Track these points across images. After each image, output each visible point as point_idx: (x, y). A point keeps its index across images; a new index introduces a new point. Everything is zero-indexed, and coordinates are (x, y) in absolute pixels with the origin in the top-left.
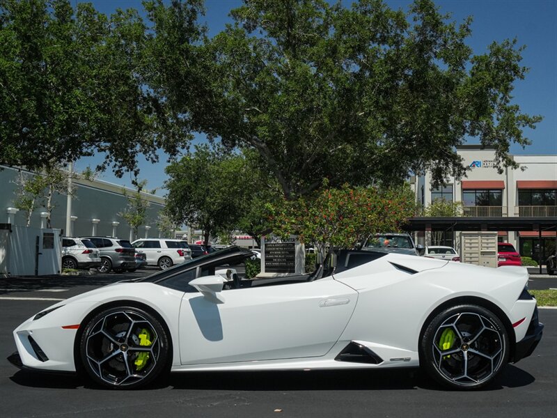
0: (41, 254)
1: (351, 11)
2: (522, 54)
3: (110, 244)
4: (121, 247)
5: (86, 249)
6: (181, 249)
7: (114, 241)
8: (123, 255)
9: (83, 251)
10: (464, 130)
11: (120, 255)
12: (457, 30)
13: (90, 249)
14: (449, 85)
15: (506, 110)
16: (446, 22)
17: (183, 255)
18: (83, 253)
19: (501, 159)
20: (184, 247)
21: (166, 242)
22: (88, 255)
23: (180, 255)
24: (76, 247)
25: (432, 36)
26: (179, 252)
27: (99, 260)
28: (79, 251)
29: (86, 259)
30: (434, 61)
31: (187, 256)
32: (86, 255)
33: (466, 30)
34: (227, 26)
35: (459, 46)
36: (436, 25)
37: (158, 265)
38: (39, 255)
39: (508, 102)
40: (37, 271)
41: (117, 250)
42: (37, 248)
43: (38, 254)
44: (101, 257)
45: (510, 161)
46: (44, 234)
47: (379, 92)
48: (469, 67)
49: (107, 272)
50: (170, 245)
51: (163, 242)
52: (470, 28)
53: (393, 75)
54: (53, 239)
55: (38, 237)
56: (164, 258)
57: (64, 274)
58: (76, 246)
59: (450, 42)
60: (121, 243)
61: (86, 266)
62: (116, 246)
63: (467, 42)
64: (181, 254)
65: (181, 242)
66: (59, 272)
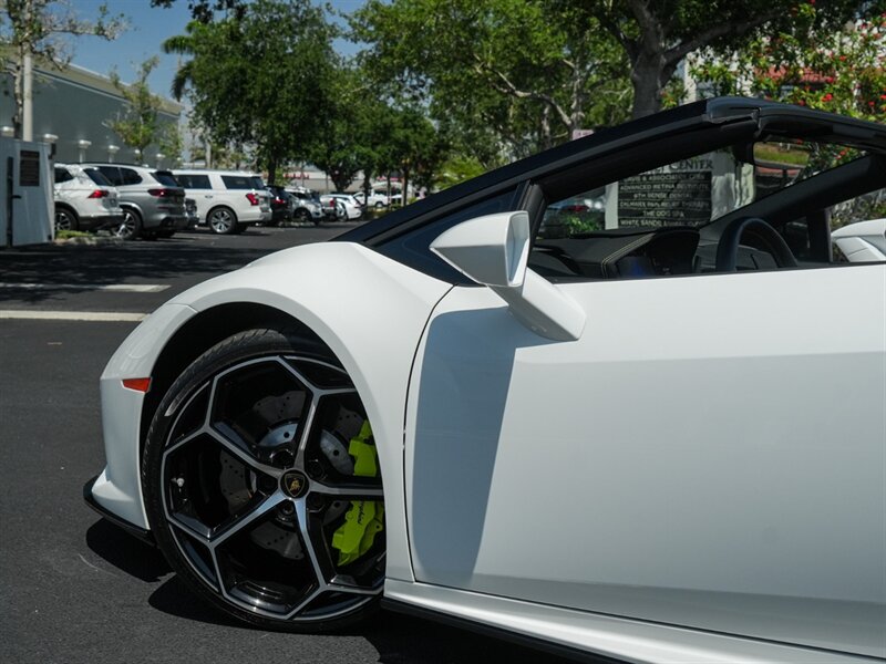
0: (18, 197)
3: (136, 179)
4: (159, 186)
5: (93, 187)
6: (253, 191)
7: (145, 172)
8: (165, 202)
9: (89, 193)
11: (159, 201)
13: (104, 188)
17: (257, 204)
18: (92, 196)
20: (258, 188)
21: (224, 178)
22: (100, 200)
23: (253, 204)
24: (75, 183)
26: (250, 197)
27: (118, 211)
28: (80, 193)
29: (96, 209)
31: (265, 205)
32: (96, 200)
37: (207, 224)
38: (15, 200)
40: (10, 237)
41: (153, 192)
42: (10, 183)
43: (11, 197)
44: (122, 206)
46: (22, 153)
49: (132, 238)
50: (231, 183)
51: (215, 177)
54: (38, 164)
55: (10, 161)
56: (219, 210)
57: (60, 241)
58: (76, 181)
60: (160, 176)
61: (94, 224)
62: (150, 182)
64: (253, 200)
65: (253, 178)
66: (50, 237)
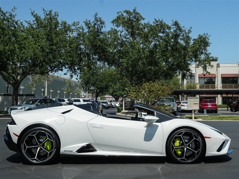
1: (153, 25)
2: (209, 38)
6: (88, 102)
10: (193, 61)
12: (187, 32)
14: (185, 48)
15: (206, 54)
16: (183, 29)
19: (205, 71)
20: (90, 102)
25: (179, 33)
30: (179, 41)
33: (190, 31)
34: (111, 28)
35: (188, 37)
36: (180, 30)
39: (207, 52)
41: (67, 103)
45: (208, 72)
47: (162, 51)
48: (192, 42)
52: (191, 30)
53: (166, 46)
59: (185, 35)
63: (190, 35)
